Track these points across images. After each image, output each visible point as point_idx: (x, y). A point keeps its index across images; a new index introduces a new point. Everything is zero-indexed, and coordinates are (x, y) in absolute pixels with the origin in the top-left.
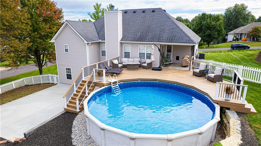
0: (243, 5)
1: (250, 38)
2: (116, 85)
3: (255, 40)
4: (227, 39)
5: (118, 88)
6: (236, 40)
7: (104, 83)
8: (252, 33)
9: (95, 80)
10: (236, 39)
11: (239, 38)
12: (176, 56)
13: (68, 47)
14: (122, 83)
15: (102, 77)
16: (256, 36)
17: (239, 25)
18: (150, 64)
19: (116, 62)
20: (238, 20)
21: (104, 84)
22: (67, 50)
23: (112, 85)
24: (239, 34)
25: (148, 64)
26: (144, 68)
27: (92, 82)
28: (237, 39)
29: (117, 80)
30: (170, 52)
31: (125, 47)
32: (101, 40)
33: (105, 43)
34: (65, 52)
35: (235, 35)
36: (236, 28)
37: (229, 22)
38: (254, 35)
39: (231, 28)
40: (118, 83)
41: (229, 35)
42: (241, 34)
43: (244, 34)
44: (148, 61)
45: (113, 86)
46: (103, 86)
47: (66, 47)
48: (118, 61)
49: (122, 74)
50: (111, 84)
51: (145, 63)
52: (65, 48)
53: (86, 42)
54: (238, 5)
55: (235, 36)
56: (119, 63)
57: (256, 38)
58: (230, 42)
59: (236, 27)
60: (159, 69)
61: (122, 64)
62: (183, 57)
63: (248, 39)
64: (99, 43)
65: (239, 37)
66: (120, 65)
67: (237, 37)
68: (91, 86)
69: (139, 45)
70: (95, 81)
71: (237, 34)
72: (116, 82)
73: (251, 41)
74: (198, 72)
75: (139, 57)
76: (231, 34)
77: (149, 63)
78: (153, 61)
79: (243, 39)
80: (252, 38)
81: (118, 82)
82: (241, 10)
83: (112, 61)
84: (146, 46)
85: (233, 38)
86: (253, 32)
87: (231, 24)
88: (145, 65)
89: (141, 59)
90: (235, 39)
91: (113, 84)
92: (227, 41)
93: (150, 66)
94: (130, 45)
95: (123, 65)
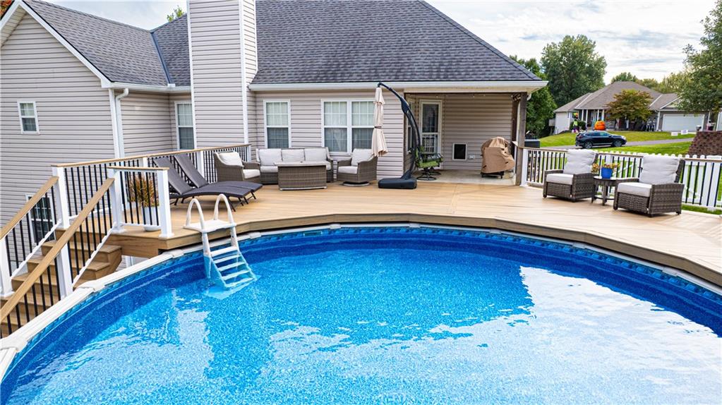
0: (583, 39)
1: (614, 122)
2: (229, 245)
3: (627, 127)
4: (553, 127)
5: (240, 259)
6: (580, 127)
7: (162, 235)
8: (618, 108)
9: (120, 226)
10: (579, 124)
11: (586, 122)
12: (456, 145)
13: (35, 109)
14: (258, 235)
15: (153, 209)
16: (629, 115)
17: (580, 89)
18: (369, 168)
19: (232, 159)
20: (576, 75)
21: (164, 241)
22: (29, 124)
23: (208, 246)
24: (585, 111)
25: (362, 165)
26: (347, 180)
27: (101, 236)
28: (582, 126)
29: (235, 224)
30: (434, 129)
31: (270, 111)
32: (173, 85)
33: (190, 99)
34: (22, 131)
35: (575, 114)
36: (574, 98)
37: (556, 82)
38: (624, 112)
39: (561, 97)
40: (237, 239)
41: (557, 116)
42: (590, 111)
43: (596, 110)
44: (362, 155)
45: (212, 249)
46: (161, 251)
47: (27, 109)
48: (243, 156)
49: (259, 201)
50: (201, 243)
51: (349, 163)
52: (21, 117)
53: (105, 83)
54: (573, 37)
55: (575, 117)
56: (247, 166)
57: (627, 122)
58: (563, 132)
59: (573, 96)
60: (405, 184)
61: (257, 166)
62: (485, 141)
63: (609, 123)
64: (168, 97)
65: (584, 119)
66: (248, 173)
67: (581, 118)
68: (93, 255)
69: (323, 100)
70: (121, 231)
71: (580, 111)
72: (229, 229)
73: (616, 130)
74: (571, 183)
75: (323, 145)
76: (565, 112)
77: (365, 160)
78: (382, 153)
79: (598, 126)
80: (618, 121)
81: (234, 232)
82: (582, 51)
83: (215, 156)
84: (349, 101)
85: (572, 124)
86: (619, 106)
87: (562, 88)
88: (353, 169)
89: (333, 153)
90: (576, 124)
91: (210, 241)
92: (553, 132)
93: (367, 175)
94: (288, 101)
95: (263, 174)
